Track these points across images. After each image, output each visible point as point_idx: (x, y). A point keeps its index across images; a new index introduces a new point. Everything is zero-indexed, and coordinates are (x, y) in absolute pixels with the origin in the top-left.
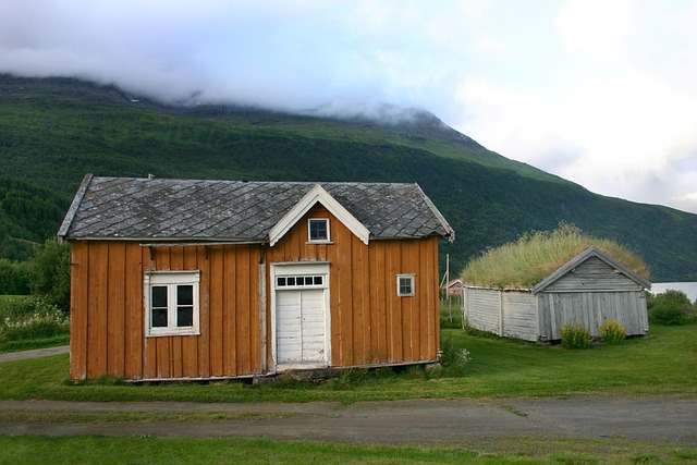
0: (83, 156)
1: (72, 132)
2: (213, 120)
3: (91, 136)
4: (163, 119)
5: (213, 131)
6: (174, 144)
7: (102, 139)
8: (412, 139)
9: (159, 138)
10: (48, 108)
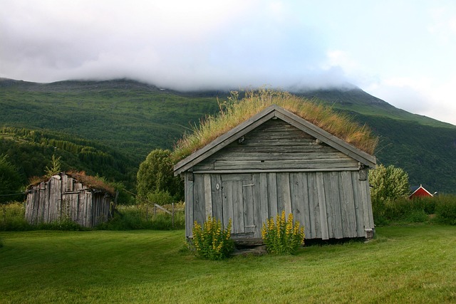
0: (130, 125)
1: (125, 111)
2: (212, 98)
3: (136, 112)
4: (180, 99)
5: (211, 105)
6: (187, 115)
7: (143, 114)
8: (343, 104)
9: (177, 112)
10: (111, 97)
